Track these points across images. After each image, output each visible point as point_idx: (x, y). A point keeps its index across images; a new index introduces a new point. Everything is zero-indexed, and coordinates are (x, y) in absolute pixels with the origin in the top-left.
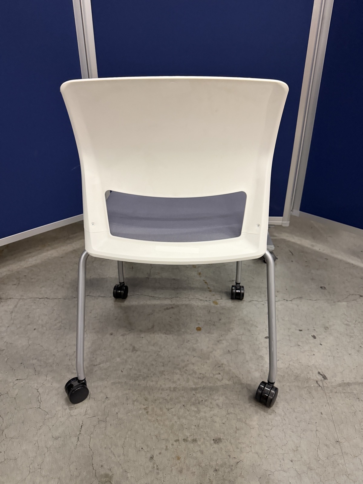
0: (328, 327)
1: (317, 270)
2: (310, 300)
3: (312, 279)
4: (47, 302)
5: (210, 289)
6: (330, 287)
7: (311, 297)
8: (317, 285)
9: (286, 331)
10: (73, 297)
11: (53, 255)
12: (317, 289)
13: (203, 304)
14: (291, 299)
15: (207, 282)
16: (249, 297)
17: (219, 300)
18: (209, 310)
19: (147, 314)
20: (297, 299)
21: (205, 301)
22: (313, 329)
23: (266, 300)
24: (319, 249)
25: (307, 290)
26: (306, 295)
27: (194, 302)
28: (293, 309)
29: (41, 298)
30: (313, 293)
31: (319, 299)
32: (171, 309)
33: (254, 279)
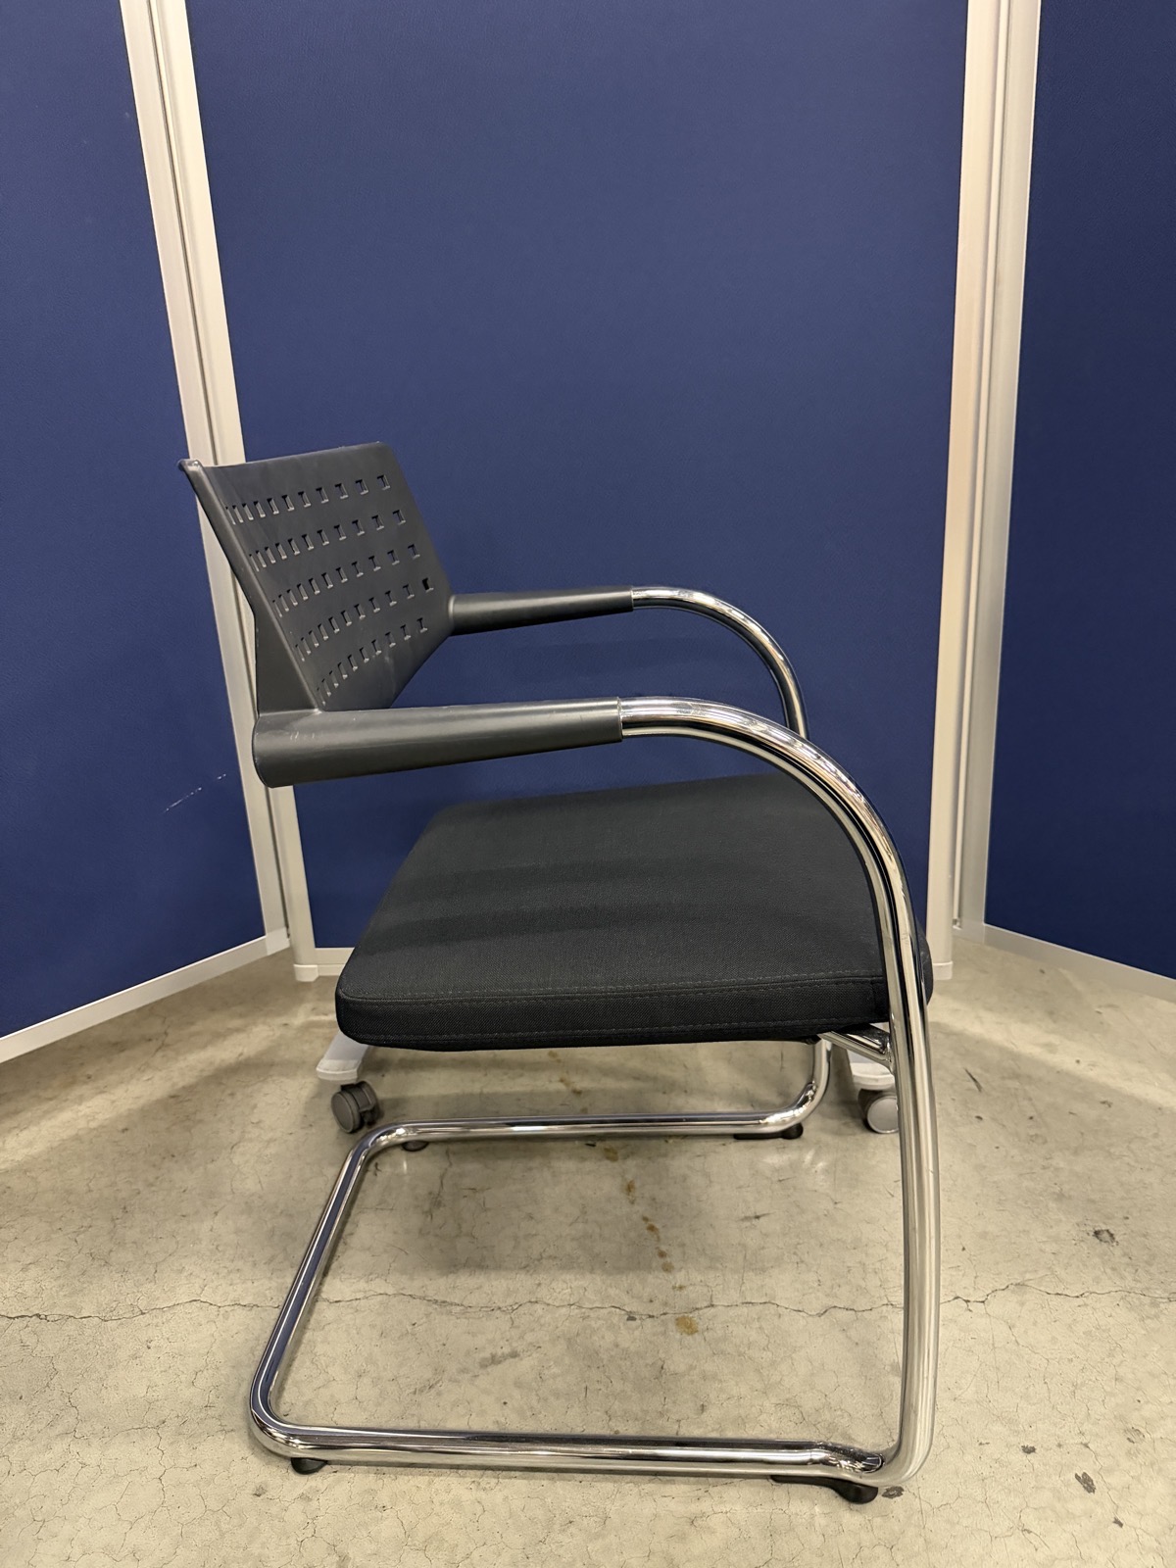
0: (1142, 1430)
1: (1076, 1152)
2: (1058, 1294)
3: (1060, 1197)
4: (34, 1333)
5: (668, 1260)
6: (1132, 1231)
7: (1061, 1281)
8: (1078, 1225)
9: (968, 1458)
10: (137, 1310)
11: (94, 1119)
12: (1082, 1244)
13: (637, 1333)
14: (981, 1295)
15: (658, 1226)
16: (818, 1291)
17: (701, 1312)
18: (660, 1363)
19: (412, 1390)
20: (1005, 1292)
21: (644, 1317)
22: (1078, 1440)
23: (886, 1302)
24: (1074, 1061)
25: (1041, 1250)
26: (1041, 1273)
27: (600, 1322)
28: (993, 1344)
29: (17, 1317)
30: (1066, 1261)
31: (1091, 1289)
32: (507, 1361)
33: (838, 1206)
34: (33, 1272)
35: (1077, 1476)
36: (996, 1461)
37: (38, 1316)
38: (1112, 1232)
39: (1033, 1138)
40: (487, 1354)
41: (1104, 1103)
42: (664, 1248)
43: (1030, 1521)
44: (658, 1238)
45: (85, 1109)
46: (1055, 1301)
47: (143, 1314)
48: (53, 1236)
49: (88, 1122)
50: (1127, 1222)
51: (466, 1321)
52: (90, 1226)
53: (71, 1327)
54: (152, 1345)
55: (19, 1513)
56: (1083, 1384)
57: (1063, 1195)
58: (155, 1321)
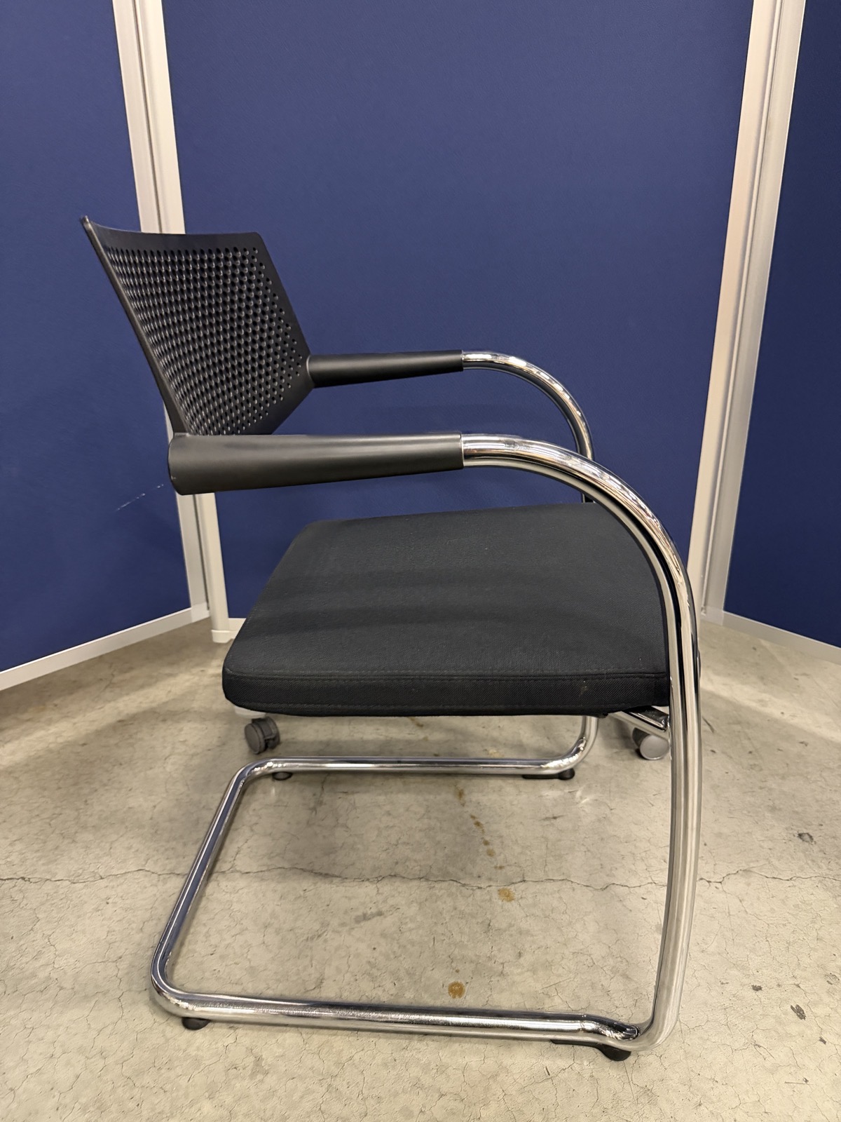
0: (837, 975)
1: (783, 778)
2: (773, 878)
3: (773, 809)
4: (21, 891)
5: (490, 847)
6: (825, 834)
7: (776, 868)
8: (787, 829)
9: (713, 993)
10: (98, 875)
11: (61, 736)
12: (790, 842)
13: (470, 899)
14: (720, 877)
15: (482, 822)
16: (601, 872)
17: (516, 885)
18: (488, 922)
19: (305, 938)
20: (736, 876)
21: (475, 888)
22: (792, 981)
23: (651, 881)
24: (779, 713)
25: (761, 846)
26: (762, 863)
27: (443, 891)
28: (729, 913)
29: (8, 879)
30: (779, 854)
31: (798, 875)
32: (375, 919)
33: (613, 811)
34: (19, 846)
35: (792, 1007)
36: (734, 996)
37: (23, 878)
38: (811, 834)
39: (752, 767)
40: (360, 913)
41: (802, 743)
42: (487, 838)
43: (759, 1038)
44: (483, 830)
45: (53, 729)
46: (772, 883)
47: (102, 878)
48: (33, 820)
49: (57, 737)
50: (822, 827)
51: (344, 888)
52: (61, 814)
53: (48, 887)
54: (110, 901)
55: (13, 1022)
56: (795, 942)
57: (775, 808)
58: (111, 884)
